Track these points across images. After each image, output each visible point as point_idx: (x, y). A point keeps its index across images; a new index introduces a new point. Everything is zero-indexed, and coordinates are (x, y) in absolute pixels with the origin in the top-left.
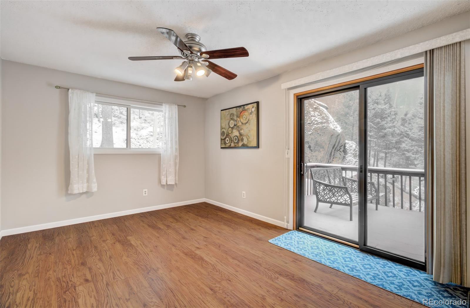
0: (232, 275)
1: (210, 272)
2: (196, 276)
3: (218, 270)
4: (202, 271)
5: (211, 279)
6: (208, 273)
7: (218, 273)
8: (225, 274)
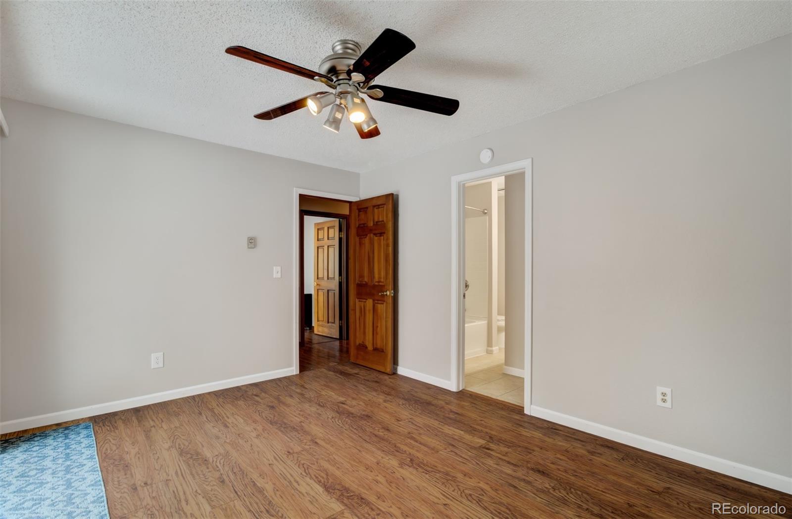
0: (281, 460)
1: (314, 464)
2: (336, 457)
3: (301, 466)
4: (326, 465)
5: (315, 454)
6: (317, 462)
7: (302, 462)
8: (292, 461)
